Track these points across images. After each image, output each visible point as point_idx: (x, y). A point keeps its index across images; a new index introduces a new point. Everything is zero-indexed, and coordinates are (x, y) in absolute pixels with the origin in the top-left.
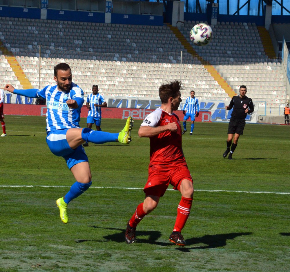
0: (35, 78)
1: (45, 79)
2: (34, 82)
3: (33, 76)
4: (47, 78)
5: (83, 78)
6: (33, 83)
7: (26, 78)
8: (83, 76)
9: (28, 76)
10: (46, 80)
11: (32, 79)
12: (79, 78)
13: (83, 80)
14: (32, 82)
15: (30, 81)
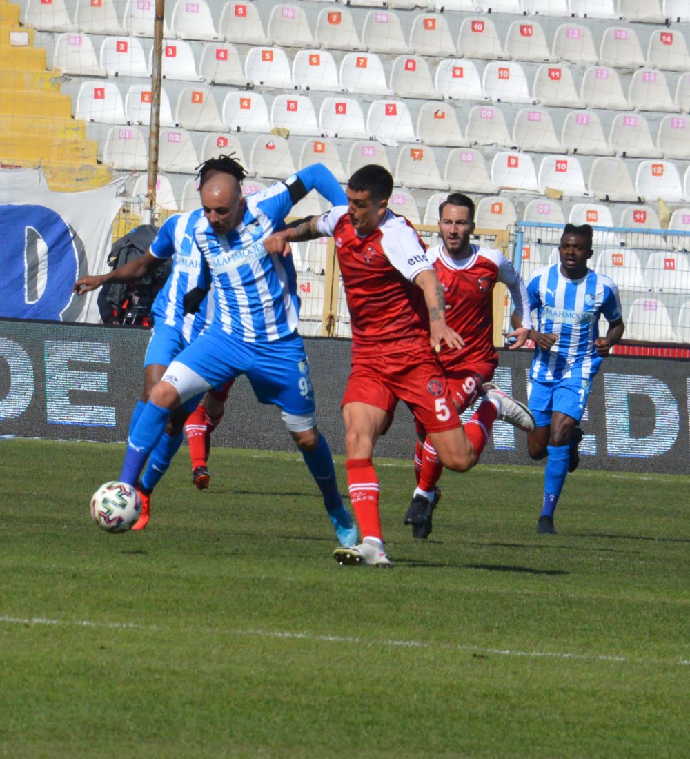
0: (122, 47)
1: (221, 55)
2: (110, 88)
3: (97, 28)
4: (243, 46)
5: (631, 55)
6: (99, 94)
7: (19, 38)
8: (631, 32)
9: (48, 24)
10: (230, 71)
11: (82, 57)
12: (585, 53)
13: (626, 72)
14: (88, 86)
15: (68, 77)
